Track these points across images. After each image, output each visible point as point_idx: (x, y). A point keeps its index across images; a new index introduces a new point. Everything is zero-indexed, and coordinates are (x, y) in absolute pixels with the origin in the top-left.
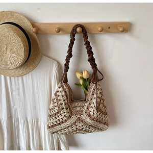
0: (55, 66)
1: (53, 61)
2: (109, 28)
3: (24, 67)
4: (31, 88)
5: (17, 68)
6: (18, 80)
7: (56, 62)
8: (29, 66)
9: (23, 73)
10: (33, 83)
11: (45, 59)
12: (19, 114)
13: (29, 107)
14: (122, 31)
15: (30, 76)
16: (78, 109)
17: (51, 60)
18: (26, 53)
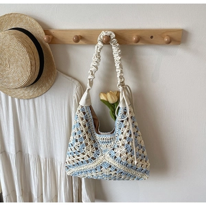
0: (75, 87)
1: (73, 80)
2: (152, 37)
3: (35, 88)
4: (45, 116)
5: (21, 87)
7: (77, 83)
8: (42, 87)
9: (34, 94)
10: (47, 109)
11: (62, 79)
12: (29, 150)
13: (41, 141)
14: (169, 43)
17: (70, 78)
18: (33, 68)
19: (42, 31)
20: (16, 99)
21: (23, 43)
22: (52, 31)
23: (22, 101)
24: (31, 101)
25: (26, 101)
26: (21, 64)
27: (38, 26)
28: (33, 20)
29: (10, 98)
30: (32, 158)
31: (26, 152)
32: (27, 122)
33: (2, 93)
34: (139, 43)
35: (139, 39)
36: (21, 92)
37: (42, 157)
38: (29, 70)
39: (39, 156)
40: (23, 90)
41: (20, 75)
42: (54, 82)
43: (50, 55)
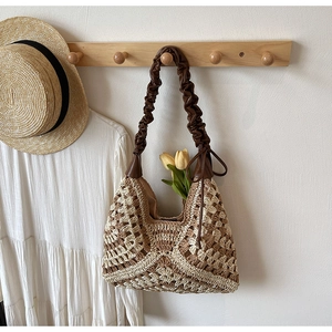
0: (119, 136)
1: (116, 125)
2: (242, 54)
3: (56, 136)
4: (70, 182)
6: (44, 161)
7: (121, 129)
8: (66, 135)
9: (54, 147)
10: (74, 171)
11: (98, 120)
12: (46, 235)
14: (269, 63)
15: (69, 155)
16: (165, 237)
17: (111, 123)
18: (52, 105)
19: (65, 45)
20: (25, 155)
21: (34, 66)
22: (81, 45)
23: (34, 157)
24: (48, 158)
25: (41, 157)
26: (31, 99)
27: (58, 37)
28: (50, 28)
29: (15, 152)
30: (51, 247)
31: (42, 238)
32: (43, 190)
33: (3, 145)
34: (221, 64)
35: (220, 58)
36: (34, 143)
37: (66, 246)
38: (45, 107)
39: (61, 245)
40: (37, 140)
41: (30, 116)
42: (86, 127)
43: (78, 83)
